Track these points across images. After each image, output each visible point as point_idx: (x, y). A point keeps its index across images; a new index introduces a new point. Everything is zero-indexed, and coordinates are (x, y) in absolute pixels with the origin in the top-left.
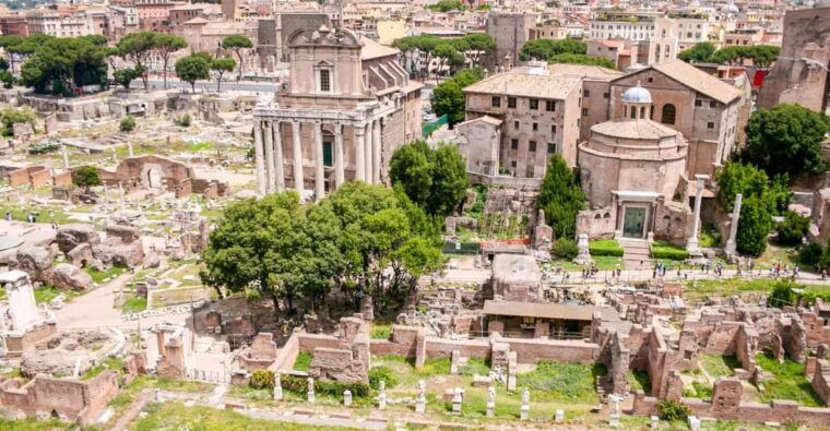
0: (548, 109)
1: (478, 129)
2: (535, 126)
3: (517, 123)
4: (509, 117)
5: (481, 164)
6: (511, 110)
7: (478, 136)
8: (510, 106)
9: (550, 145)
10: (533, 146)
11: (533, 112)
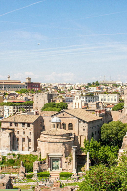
0: (28, 126)
1: (4, 134)
2: (24, 132)
3: (18, 132)
4: (15, 130)
5: (5, 147)
6: (16, 127)
7: (4, 137)
8: (15, 126)
9: (29, 139)
10: (24, 139)
11: (23, 128)
